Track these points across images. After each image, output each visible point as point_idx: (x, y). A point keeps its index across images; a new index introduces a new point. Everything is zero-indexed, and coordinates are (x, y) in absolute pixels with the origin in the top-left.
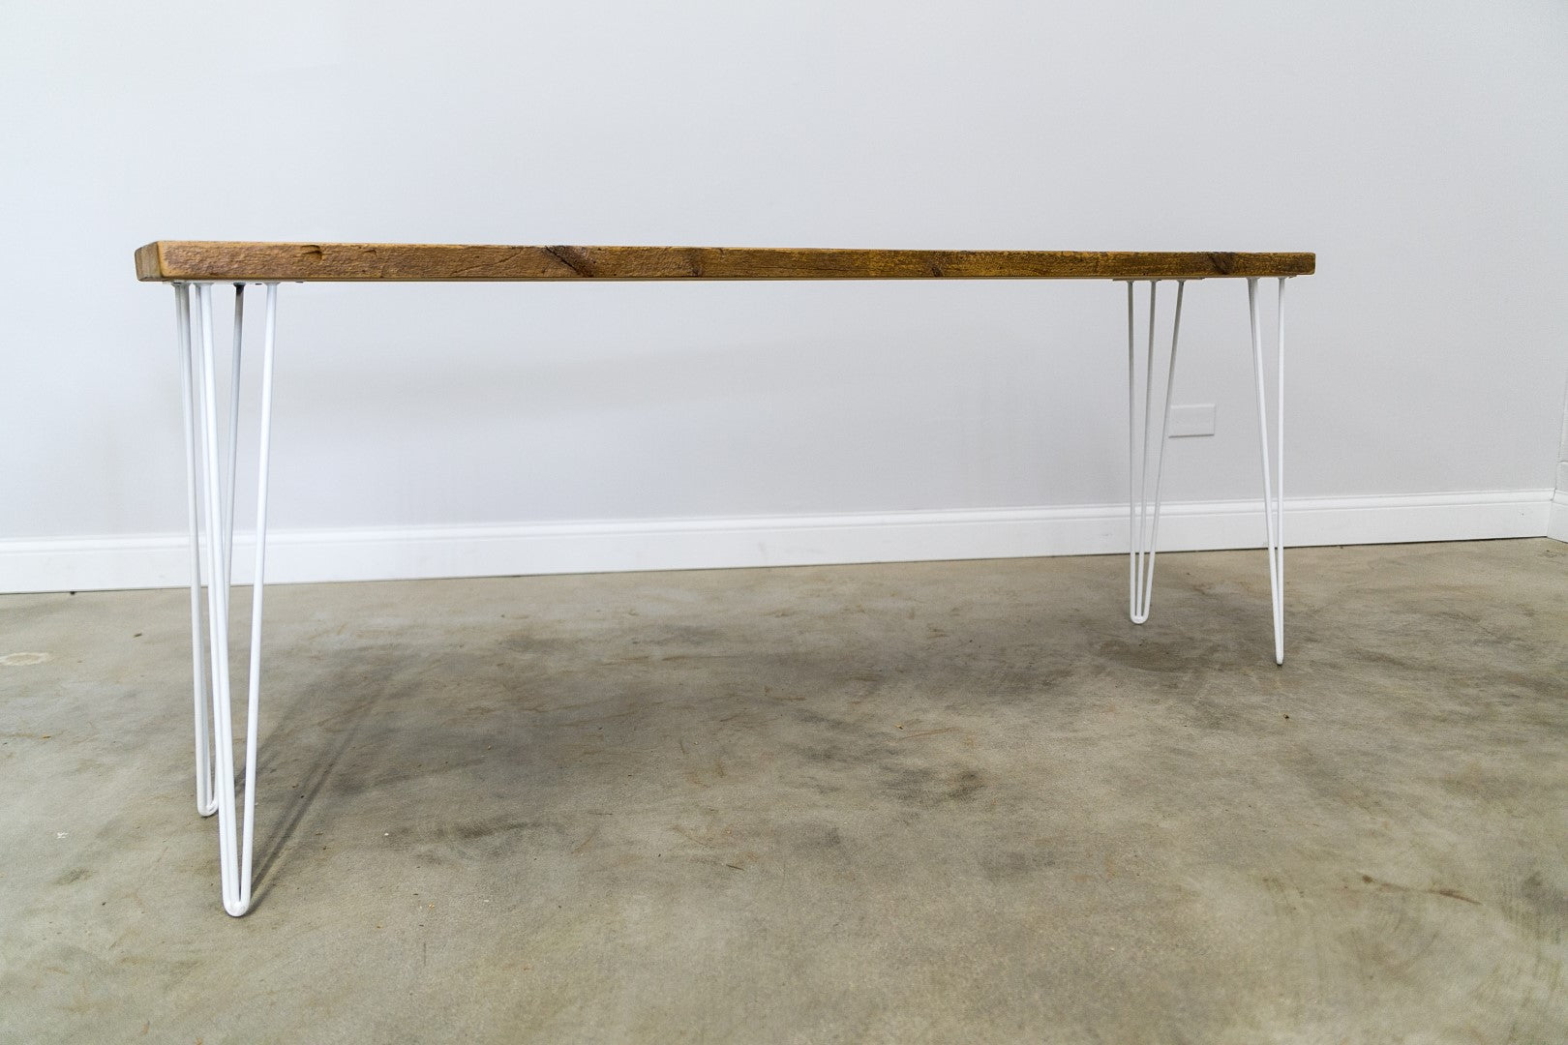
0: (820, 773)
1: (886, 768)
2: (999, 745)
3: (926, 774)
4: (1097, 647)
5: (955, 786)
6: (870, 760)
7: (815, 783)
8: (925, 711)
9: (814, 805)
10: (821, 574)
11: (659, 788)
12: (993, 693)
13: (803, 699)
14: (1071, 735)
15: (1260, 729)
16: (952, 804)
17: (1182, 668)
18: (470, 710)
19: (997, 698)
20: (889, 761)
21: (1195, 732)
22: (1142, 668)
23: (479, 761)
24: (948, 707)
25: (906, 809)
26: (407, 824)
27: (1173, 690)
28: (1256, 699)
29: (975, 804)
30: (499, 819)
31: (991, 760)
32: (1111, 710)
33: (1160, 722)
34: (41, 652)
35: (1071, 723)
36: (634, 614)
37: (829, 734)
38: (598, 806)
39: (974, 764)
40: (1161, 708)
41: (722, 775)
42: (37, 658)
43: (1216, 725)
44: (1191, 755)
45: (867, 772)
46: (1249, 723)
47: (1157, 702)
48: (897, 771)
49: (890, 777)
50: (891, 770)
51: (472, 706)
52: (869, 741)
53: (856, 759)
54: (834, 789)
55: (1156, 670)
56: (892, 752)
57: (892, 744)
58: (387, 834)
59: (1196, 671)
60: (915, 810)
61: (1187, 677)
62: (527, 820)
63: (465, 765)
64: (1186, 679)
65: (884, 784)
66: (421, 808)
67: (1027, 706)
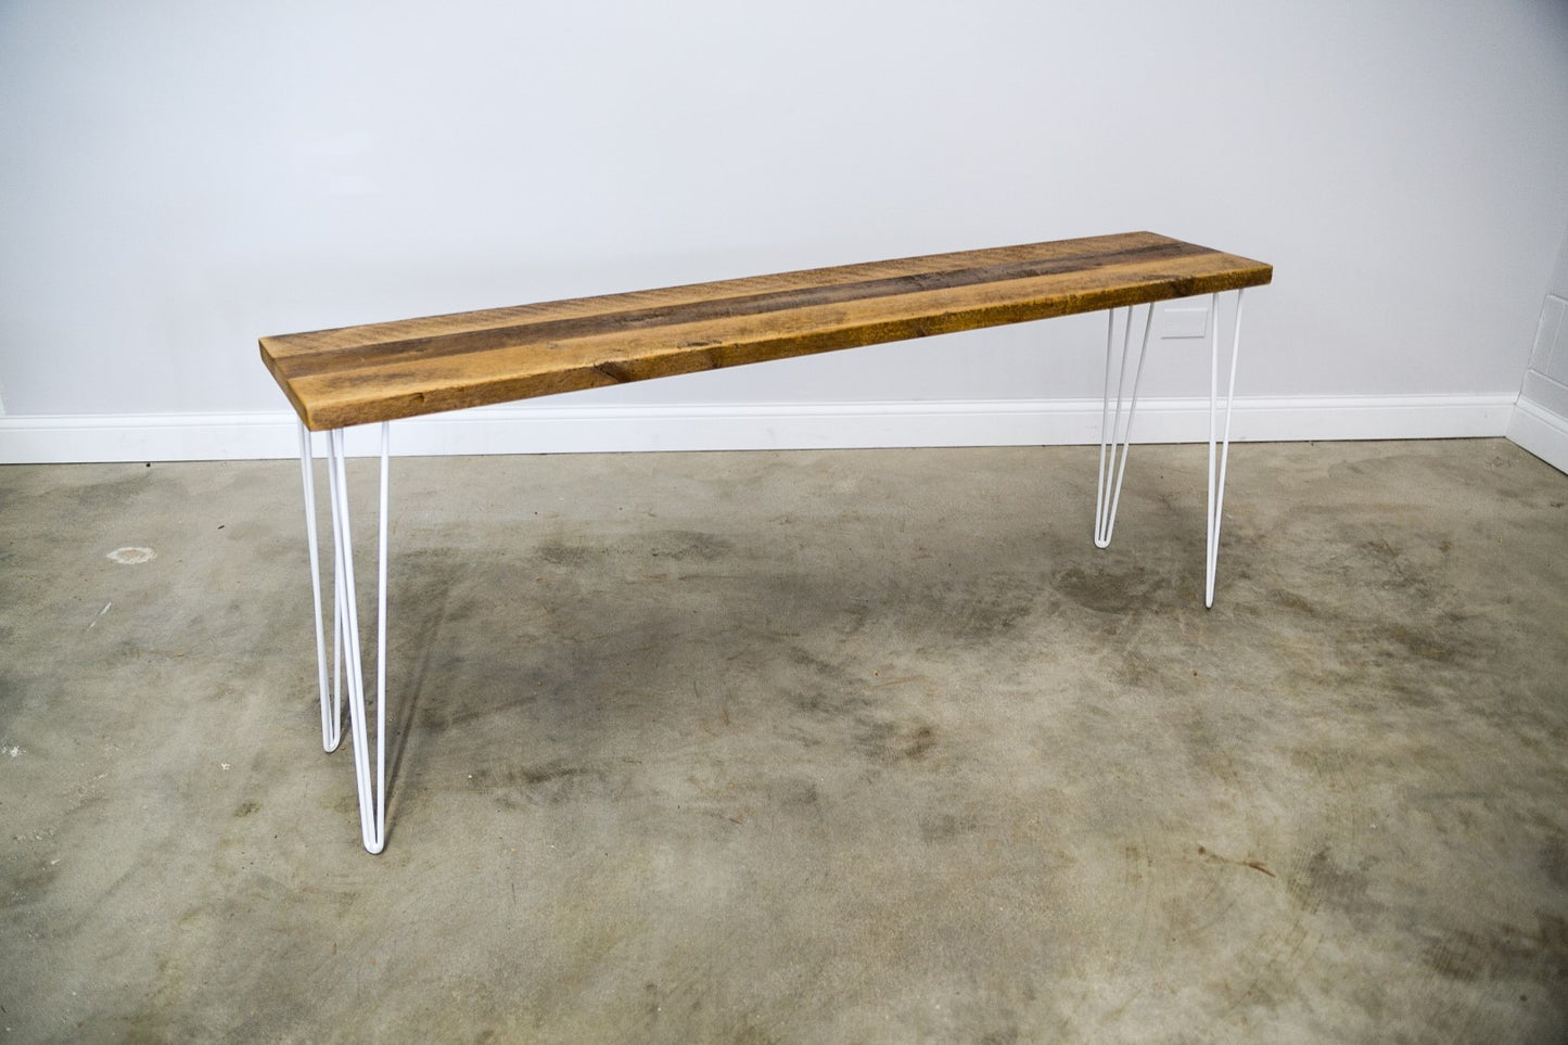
0: (807, 723)
1: (860, 721)
2: (954, 699)
3: (890, 728)
4: (1058, 577)
5: (912, 743)
6: (848, 711)
7: (802, 735)
8: (899, 654)
9: (799, 760)
11: (678, 736)
12: (958, 634)
13: (797, 635)
14: (1015, 687)
15: (1170, 686)
16: (907, 763)
17: (1125, 608)
18: (520, 637)
19: (961, 641)
20: (863, 713)
21: (1116, 687)
22: (1090, 607)
23: (533, 699)
24: (919, 650)
25: (871, 766)
26: (485, 766)
27: (1111, 637)
28: (1177, 650)
29: (925, 764)
30: (553, 764)
31: (945, 715)
32: (1054, 658)
33: (1090, 675)
34: (144, 547)
35: (1017, 674)
36: (652, 515)
37: (817, 679)
38: (630, 752)
39: (931, 718)
40: (1095, 658)
41: (728, 722)
42: (144, 555)
43: (1136, 679)
44: (1106, 714)
45: (844, 723)
46: (1163, 679)
47: (1092, 651)
48: (869, 725)
49: (863, 731)
50: (864, 723)
51: (521, 633)
52: (849, 689)
53: (837, 709)
54: (816, 743)
55: (1101, 610)
56: (867, 703)
57: (867, 693)
58: (470, 775)
59: (1136, 611)
60: (877, 767)
61: (1126, 620)
62: (575, 766)
63: (522, 702)
64: (1125, 623)
65: (856, 737)
66: (493, 748)
67: (985, 651)
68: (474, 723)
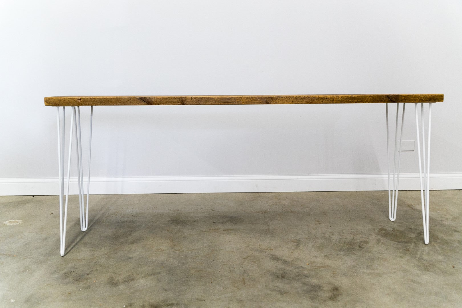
0: (280, 284)
1: (304, 284)
2: (345, 275)
3: (319, 287)
4: (377, 231)
5: (330, 294)
6: (298, 279)
7: (278, 289)
8: (316, 257)
9: (278, 301)
10: (277, 196)
11: (222, 289)
12: (340, 250)
13: (272, 250)
14: (372, 271)
15: (444, 272)
16: (330, 303)
17: (409, 242)
18: (157, 250)
19: (342, 253)
20: (305, 280)
21: (419, 272)
22: (394, 241)
23: (159, 273)
24: (325, 256)
25: (313, 304)
26: (132, 302)
27: (408, 252)
28: (440, 258)
29: (339, 303)
30: (164, 301)
31: (343, 282)
32: (386, 260)
33: (405, 266)
34: (19, 220)
35: (371, 266)
36: (214, 211)
37: (283, 266)
38: (200, 296)
39: (337, 283)
40: (404, 260)
41: (244, 283)
42: (18, 222)
43: (427, 269)
44: (419, 283)
45: (297, 284)
46: (439, 269)
47: (402, 257)
48: (309, 285)
49: (306, 288)
50: (306, 285)
51: (158, 248)
52: (298, 270)
53: (293, 278)
54: (286, 293)
55: (398, 242)
56: (306, 276)
57: (306, 272)
58: (124, 306)
59: (415, 243)
60: (316, 304)
61: (412, 246)
62: (174, 302)
63: (153, 274)
64: (412, 247)
65: (304, 290)
66: (137, 294)
67: (354, 257)
68: (131, 283)
